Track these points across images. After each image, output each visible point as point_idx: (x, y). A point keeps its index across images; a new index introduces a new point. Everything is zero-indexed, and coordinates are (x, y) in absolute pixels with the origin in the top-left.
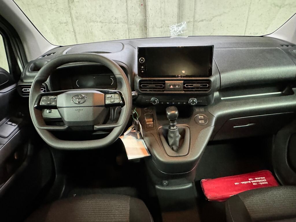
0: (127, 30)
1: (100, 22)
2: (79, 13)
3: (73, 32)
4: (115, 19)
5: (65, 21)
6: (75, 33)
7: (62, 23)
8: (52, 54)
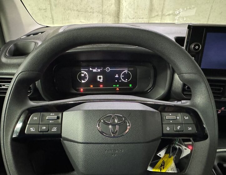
0: (101, 20)
1: (77, 10)
2: (57, 1)
3: (51, 18)
4: (91, 9)
5: (44, 8)
6: (53, 19)
7: (41, 9)
8: (40, 33)
